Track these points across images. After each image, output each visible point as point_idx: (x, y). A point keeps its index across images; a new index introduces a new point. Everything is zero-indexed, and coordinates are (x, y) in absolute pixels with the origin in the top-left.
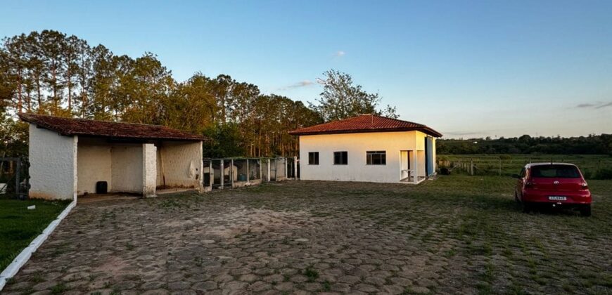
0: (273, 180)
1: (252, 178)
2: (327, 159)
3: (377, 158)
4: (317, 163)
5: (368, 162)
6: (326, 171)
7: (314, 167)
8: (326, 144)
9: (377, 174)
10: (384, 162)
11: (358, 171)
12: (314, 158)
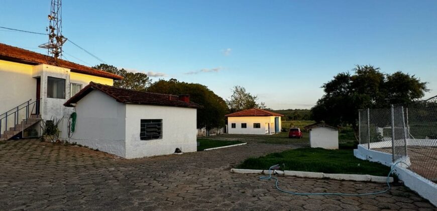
0: (219, 134)
1: (214, 133)
2: (239, 126)
3: (257, 126)
4: (235, 127)
5: (254, 127)
6: (239, 130)
7: (234, 129)
8: (239, 120)
9: (257, 131)
10: (259, 127)
11: (250, 130)
12: (234, 126)
